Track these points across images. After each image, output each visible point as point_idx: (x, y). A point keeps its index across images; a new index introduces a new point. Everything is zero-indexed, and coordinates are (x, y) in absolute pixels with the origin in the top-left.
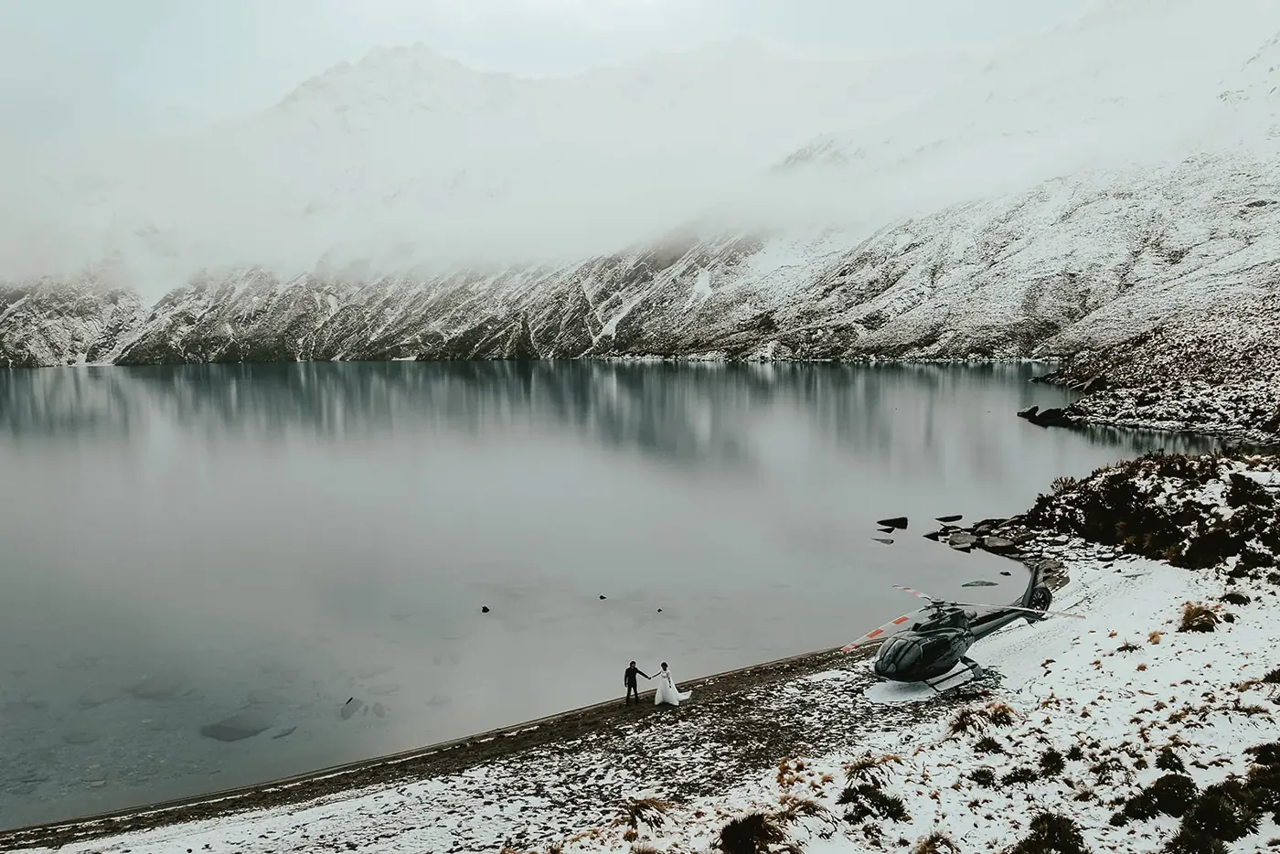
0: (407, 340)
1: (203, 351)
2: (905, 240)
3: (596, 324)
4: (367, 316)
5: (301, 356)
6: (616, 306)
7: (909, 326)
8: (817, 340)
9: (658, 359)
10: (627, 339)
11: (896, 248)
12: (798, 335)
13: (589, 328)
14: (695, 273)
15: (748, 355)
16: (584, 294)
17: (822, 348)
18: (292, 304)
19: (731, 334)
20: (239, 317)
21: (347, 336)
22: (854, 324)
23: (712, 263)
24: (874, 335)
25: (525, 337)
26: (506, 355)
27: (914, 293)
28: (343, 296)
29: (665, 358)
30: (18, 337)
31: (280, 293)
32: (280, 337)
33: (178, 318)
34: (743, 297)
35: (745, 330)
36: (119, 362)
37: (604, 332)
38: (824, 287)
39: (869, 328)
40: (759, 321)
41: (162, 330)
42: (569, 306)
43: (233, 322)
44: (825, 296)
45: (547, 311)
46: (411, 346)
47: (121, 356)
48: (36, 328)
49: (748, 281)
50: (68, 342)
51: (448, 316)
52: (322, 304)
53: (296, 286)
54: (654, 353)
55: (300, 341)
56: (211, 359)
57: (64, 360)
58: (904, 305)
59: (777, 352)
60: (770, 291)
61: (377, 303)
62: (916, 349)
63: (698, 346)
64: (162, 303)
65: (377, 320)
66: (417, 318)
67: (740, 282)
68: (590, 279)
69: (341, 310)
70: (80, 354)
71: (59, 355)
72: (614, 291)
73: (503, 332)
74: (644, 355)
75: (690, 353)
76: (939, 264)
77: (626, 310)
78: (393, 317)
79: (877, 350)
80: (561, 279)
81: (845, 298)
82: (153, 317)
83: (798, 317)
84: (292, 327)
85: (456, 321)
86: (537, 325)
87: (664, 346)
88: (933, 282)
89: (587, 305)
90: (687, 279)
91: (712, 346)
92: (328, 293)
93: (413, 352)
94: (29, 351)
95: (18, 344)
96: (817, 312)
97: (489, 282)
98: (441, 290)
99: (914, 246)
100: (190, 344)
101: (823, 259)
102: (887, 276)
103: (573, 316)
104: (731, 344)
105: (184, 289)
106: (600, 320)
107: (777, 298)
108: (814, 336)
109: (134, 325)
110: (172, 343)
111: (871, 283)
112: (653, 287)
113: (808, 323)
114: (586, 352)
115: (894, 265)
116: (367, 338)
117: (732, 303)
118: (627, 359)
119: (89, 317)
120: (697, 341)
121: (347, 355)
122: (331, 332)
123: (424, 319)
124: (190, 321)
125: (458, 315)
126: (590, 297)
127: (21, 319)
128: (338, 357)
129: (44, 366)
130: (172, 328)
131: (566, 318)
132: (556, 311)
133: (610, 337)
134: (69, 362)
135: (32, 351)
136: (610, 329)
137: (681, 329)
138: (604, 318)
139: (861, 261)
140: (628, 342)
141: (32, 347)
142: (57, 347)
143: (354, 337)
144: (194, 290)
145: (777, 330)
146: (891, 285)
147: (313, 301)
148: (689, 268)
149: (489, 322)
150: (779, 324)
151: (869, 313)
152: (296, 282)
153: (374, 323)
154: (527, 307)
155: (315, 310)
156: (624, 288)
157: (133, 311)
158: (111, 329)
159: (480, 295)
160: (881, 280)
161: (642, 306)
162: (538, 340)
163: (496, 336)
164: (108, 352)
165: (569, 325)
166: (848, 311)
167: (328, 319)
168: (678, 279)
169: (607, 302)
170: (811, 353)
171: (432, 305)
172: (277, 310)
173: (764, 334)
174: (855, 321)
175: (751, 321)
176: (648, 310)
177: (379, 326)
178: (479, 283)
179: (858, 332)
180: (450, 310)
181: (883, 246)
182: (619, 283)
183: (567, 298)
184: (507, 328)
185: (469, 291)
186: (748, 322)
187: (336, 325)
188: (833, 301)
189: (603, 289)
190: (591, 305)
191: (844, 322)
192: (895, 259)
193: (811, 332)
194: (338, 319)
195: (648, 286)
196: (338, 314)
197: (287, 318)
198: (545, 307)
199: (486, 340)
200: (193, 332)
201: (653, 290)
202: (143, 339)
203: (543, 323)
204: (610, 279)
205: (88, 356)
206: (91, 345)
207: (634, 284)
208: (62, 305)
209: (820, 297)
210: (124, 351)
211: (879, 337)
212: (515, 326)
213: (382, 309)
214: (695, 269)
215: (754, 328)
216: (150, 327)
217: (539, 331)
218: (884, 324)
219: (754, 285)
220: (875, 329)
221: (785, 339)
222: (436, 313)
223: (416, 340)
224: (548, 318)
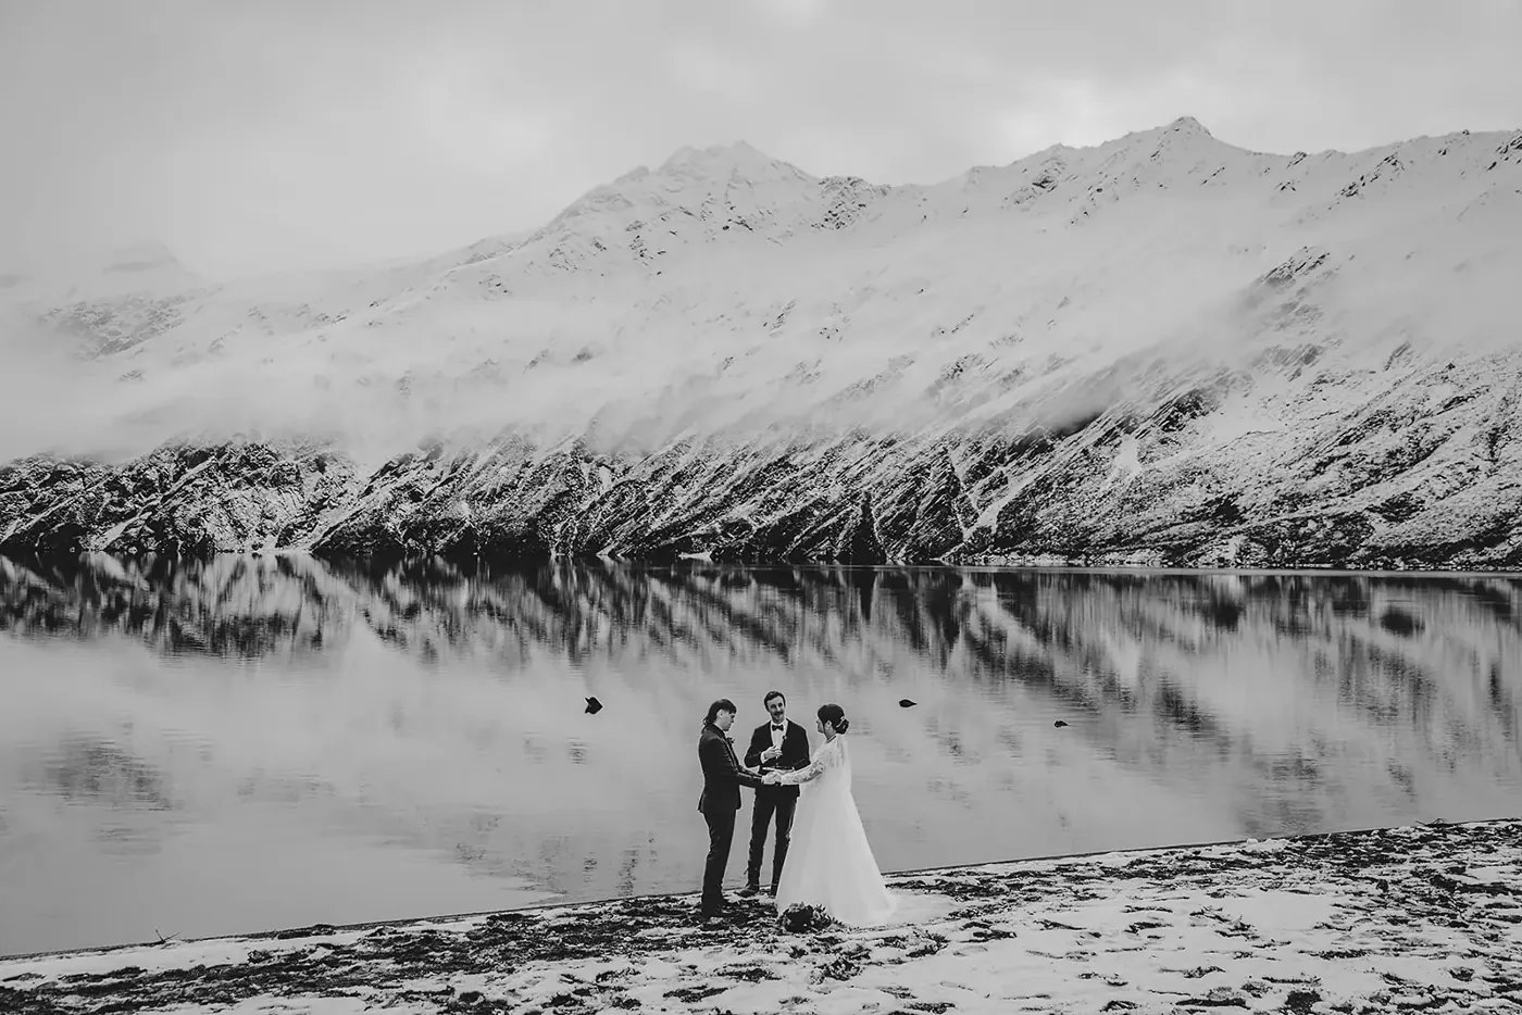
0: (703, 529)
1: (428, 537)
2: (1447, 392)
3: (968, 511)
4: (650, 496)
5: (557, 549)
6: (998, 487)
7: (1457, 515)
8: (1307, 536)
10: (1014, 533)
11: (1428, 406)
12: (1277, 527)
13: (959, 516)
14: (1117, 441)
15: (1198, 556)
16: (953, 469)
17: (1315, 548)
18: (550, 479)
19: (1172, 525)
20: (478, 494)
21: (622, 523)
22: (1367, 513)
23: (1142, 427)
24: (1399, 528)
25: (865, 526)
26: (838, 551)
27: (1462, 469)
28: (619, 468)
29: (1070, 558)
30: (193, 511)
31: (536, 463)
32: (532, 522)
33: (399, 492)
34: (1189, 476)
35: (1193, 521)
36: (318, 552)
37: (981, 522)
38: (1317, 460)
39: (1390, 519)
40: (1214, 508)
41: (378, 507)
42: (930, 485)
43: (471, 500)
44: (1319, 472)
45: (898, 492)
46: (704, 538)
47: (321, 540)
48: (217, 500)
49: (1197, 453)
50: (256, 521)
51: (760, 497)
52: (590, 478)
53: (557, 454)
54: (1052, 552)
55: (558, 528)
56: (438, 548)
57: (248, 543)
58: (1447, 486)
59: (1243, 552)
60: (1231, 468)
61: (664, 478)
62: (1470, 550)
63: (1119, 540)
64: (383, 472)
65: (663, 501)
66: (717, 501)
67: (1184, 455)
68: (962, 448)
69: (614, 488)
70: (270, 536)
71: (242, 536)
72: (996, 465)
73: (834, 520)
74: (1039, 554)
75: (1109, 551)
76: (1501, 425)
77: (1013, 491)
78: (686, 498)
79: (1407, 552)
80: (919, 448)
81: (1350, 476)
82: (369, 491)
83: (1276, 502)
84: (548, 508)
85: (770, 506)
86: (885, 509)
87: (1068, 541)
88: (1492, 454)
89: (956, 483)
90: (1105, 451)
91: (1143, 542)
92: (600, 465)
93: (709, 546)
94: (205, 530)
95: (192, 520)
96: (1306, 496)
97: (818, 454)
98: (752, 464)
99: (1459, 400)
100: (412, 529)
101: (1312, 423)
102: (1418, 444)
103: (936, 498)
104: (1171, 540)
105: (412, 455)
106: (974, 506)
107: (1242, 479)
108: (1302, 530)
109: (343, 500)
110: (390, 524)
111: (1391, 455)
112: (1053, 461)
113: (1294, 511)
114: (952, 551)
115: (1427, 428)
116: (647, 525)
117: (1172, 484)
118: (1013, 561)
119: (287, 488)
120: (1119, 535)
121: (619, 547)
122: (600, 517)
123: (727, 502)
124: (415, 497)
125: (772, 496)
126: (961, 472)
127: (200, 488)
128: (608, 550)
129: (222, 551)
130: (390, 506)
131: (925, 503)
132: (911, 492)
133: (989, 530)
134: (254, 547)
135: (208, 530)
136: (989, 518)
137: (1094, 520)
138: (981, 503)
139: (1374, 423)
140: (1015, 537)
141: (210, 526)
142: (241, 526)
143: (630, 524)
144: (424, 457)
145: (1242, 521)
146: (1424, 457)
147: (577, 474)
148: (1107, 434)
149: (815, 505)
150: (1245, 512)
151: (1390, 497)
152: (559, 450)
153: (659, 505)
154: (870, 486)
155: (581, 486)
156: (1010, 461)
157: (344, 482)
158: (313, 505)
159: (806, 469)
160: (1408, 450)
161: (1037, 486)
162: (885, 531)
163: (825, 525)
164: (305, 535)
165: (930, 511)
166: (1356, 494)
167: (597, 498)
168: (1090, 450)
169: (986, 481)
170: (1299, 554)
171: (739, 482)
172: (531, 485)
173: (1222, 525)
174: (1367, 509)
175: (1202, 508)
176: (1045, 492)
177: (664, 510)
178: (805, 453)
179: (1373, 524)
180: (764, 490)
181: (1407, 403)
182: (1004, 454)
183: (929, 474)
184: (841, 513)
185: (790, 465)
186: (1196, 509)
187: (607, 506)
188: (1331, 480)
189: (981, 462)
190: (962, 484)
191: (1349, 510)
192: (1429, 420)
193: (1298, 523)
194: (611, 499)
195: (1046, 459)
196: (611, 492)
197: (542, 496)
198: (897, 486)
199: (812, 529)
200: (418, 511)
201: (1053, 465)
202: (352, 520)
203: (893, 507)
204: (990, 448)
205: (279, 539)
206: (284, 525)
207: (1026, 455)
208: (255, 472)
209: (1311, 473)
210: (325, 535)
211: (1409, 530)
212: (852, 511)
213: (671, 486)
214: (1116, 436)
215: (1208, 518)
216: (363, 503)
217: (886, 519)
218: (1414, 514)
219: (1207, 458)
220: (1402, 521)
221: (1257, 534)
222: (744, 492)
223: (714, 529)
224: (899, 502)
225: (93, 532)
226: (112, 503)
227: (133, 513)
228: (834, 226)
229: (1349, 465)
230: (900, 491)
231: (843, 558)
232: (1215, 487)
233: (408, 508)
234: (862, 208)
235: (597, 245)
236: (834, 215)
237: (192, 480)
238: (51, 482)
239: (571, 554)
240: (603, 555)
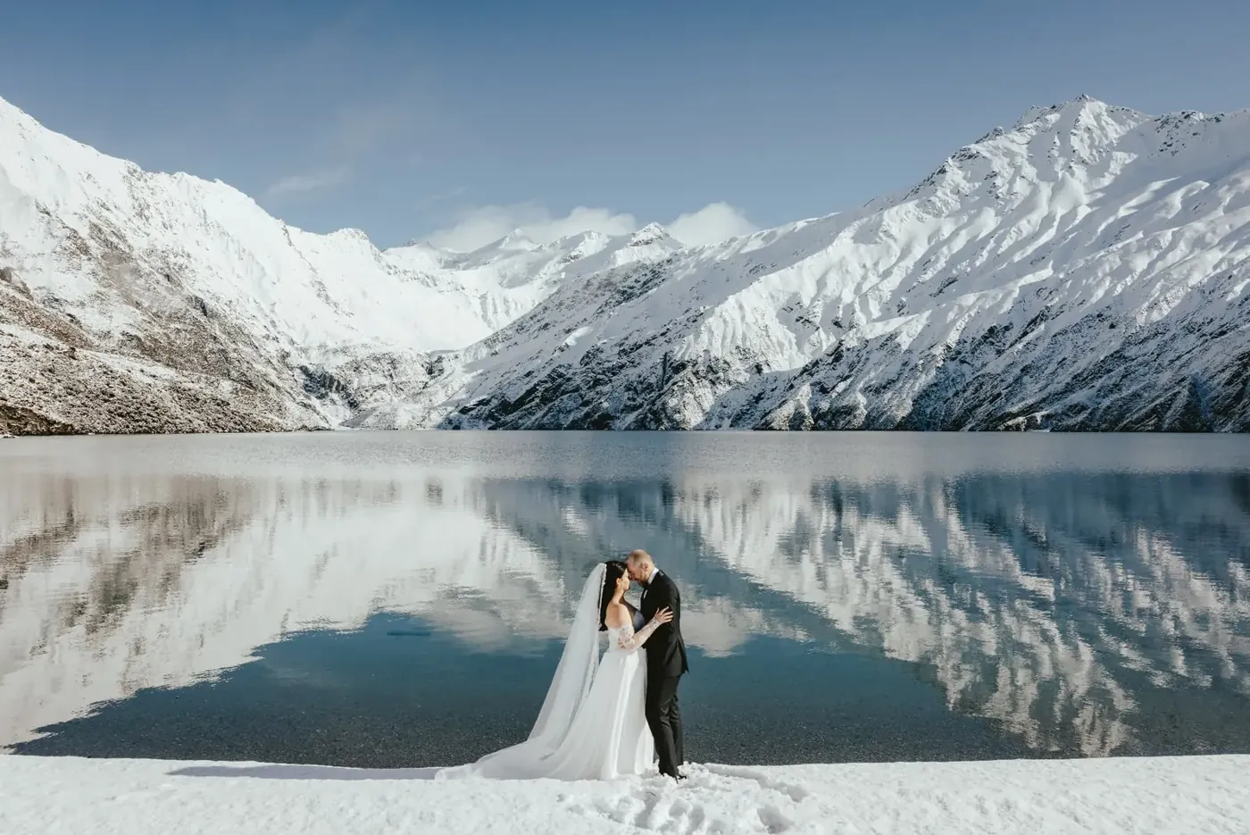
0: (1046, 410)
4: (1004, 385)
20: (869, 387)
21: (980, 406)
25: (1193, 407)
26: (1167, 427)
28: (978, 364)
33: (813, 387)
41: (798, 398)
43: (864, 391)
46: (1048, 417)
47: (759, 423)
48: (693, 396)
50: (717, 409)
51: (1097, 384)
52: (955, 372)
53: (930, 354)
55: (929, 411)
56: (840, 427)
57: (712, 425)
61: (1015, 371)
64: (802, 373)
65: (1013, 389)
66: (1060, 387)
69: (974, 379)
70: (726, 420)
71: (708, 420)
73: (1162, 400)
78: (1032, 386)
82: (792, 386)
84: (922, 396)
85: (1107, 390)
86: (1210, 392)
92: (963, 361)
93: (1052, 424)
94: (684, 416)
95: (677, 409)
97: (1152, 345)
98: (1091, 357)
100: (822, 414)
105: (821, 360)
109: (774, 393)
110: (806, 410)
116: (1000, 408)
119: (737, 386)
121: (977, 426)
122: (962, 402)
123: (1069, 389)
124: (824, 390)
125: (1111, 383)
127: (682, 387)
128: (968, 428)
132: (1238, 375)
134: (716, 428)
135: (686, 416)
141: (687, 413)
142: (707, 413)
143: (986, 407)
147: (945, 369)
149: (1145, 388)
152: (930, 350)
153: (1010, 391)
154: (1197, 371)
155: (947, 378)
157: (775, 380)
158: (754, 398)
159: (1139, 359)
162: (1211, 409)
163: (1153, 405)
164: (749, 419)
167: (960, 388)
171: (1079, 371)
172: (908, 379)
177: (1015, 396)
178: (1138, 347)
180: (1101, 377)
184: (1168, 395)
185: (1124, 357)
187: (968, 394)
194: (971, 388)
196: (971, 382)
198: (1223, 370)
199: (1143, 409)
200: (825, 401)
202: (780, 407)
203: (1219, 389)
205: (732, 421)
206: (736, 412)
210: (762, 418)
212: (1179, 392)
213: (1021, 377)
216: (788, 395)
217: (1213, 398)
222: (1083, 380)
223: (1056, 410)
224: (1226, 384)
225: (618, 418)
226: (629, 399)
227: (641, 406)
228: (1168, 154)
230: (1227, 374)
234: (1196, 136)
235: (960, 193)
236: (1169, 146)
237: (676, 383)
238: (594, 386)
240: (965, 432)
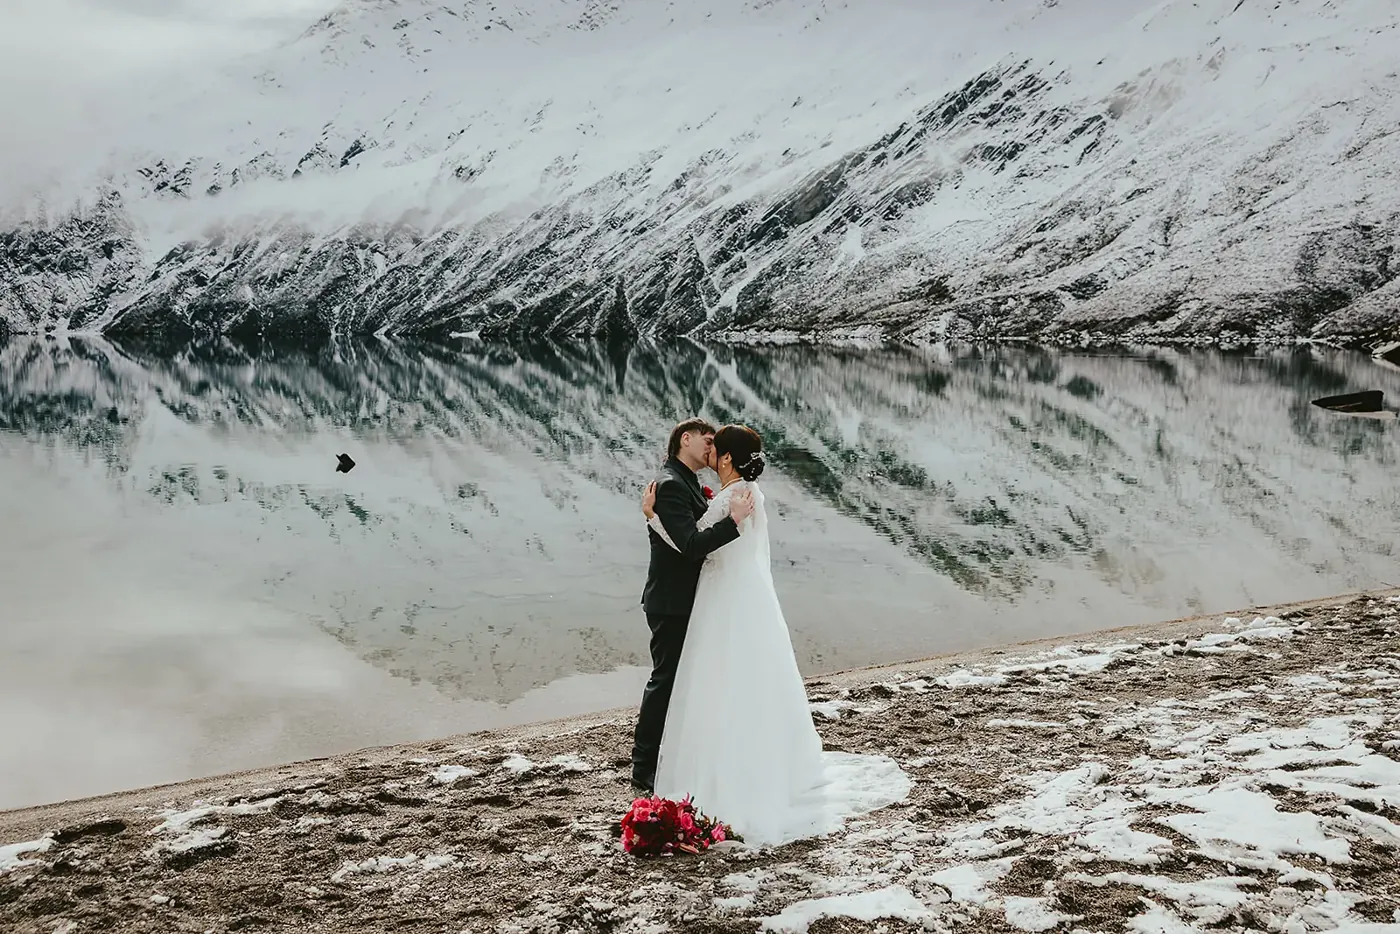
0: (471, 310)
1: (214, 319)
2: (1128, 185)
3: (711, 292)
4: (422, 280)
5: (336, 329)
6: (738, 270)
7: (1135, 294)
8: (1007, 313)
9: (792, 337)
10: (752, 312)
11: (1114, 197)
12: (981, 305)
13: (703, 297)
14: (843, 229)
15: (913, 331)
16: (698, 254)
17: (1014, 323)
18: (328, 264)
19: (890, 304)
20: (259, 279)
21: (396, 304)
22: (1059, 292)
23: (865, 216)
24: (1085, 305)
25: (619, 308)
26: (595, 330)
27: (1140, 253)
28: (393, 254)
29: (801, 334)
31: (314, 249)
32: (312, 304)
33: (185, 277)
34: (905, 260)
35: (910, 299)
36: (110, 333)
37: (723, 302)
38: (1017, 245)
39: (1079, 297)
40: (927, 288)
41: (165, 291)
42: (678, 269)
43: (254, 284)
44: (1017, 256)
45: (649, 276)
46: (474, 318)
47: (112, 323)
48: (9, 285)
49: (912, 239)
50: (48, 304)
51: (523, 281)
52: (366, 263)
53: (334, 241)
54: (785, 328)
55: (336, 310)
56: (224, 329)
57: (41, 326)
58: (1127, 268)
59: (952, 327)
60: (943, 253)
61: (435, 263)
62: (1146, 323)
63: (844, 318)
64: (168, 258)
65: (434, 285)
66: (484, 284)
67: (902, 241)
68: (707, 235)
69: (389, 272)
70: (62, 319)
71: (35, 319)
72: (736, 250)
73: (591, 301)
74: (773, 330)
75: (836, 327)
76: (1174, 215)
77: (751, 275)
78: (455, 282)
79: (1091, 326)
80: (667, 236)
81: (1046, 259)
82: (156, 276)
83: (981, 283)
84: (327, 291)
85: (533, 289)
86: (637, 291)
87: (800, 319)
88: (1166, 239)
89: (701, 267)
90: (832, 237)
91: (865, 319)
92: (374, 251)
93: (477, 326)
96: (1007, 277)
97: (577, 240)
98: (516, 250)
99: (1140, 192)
100: (199, 311)
101: (1014, 213)
102: (1103, 231)
103: (682, 281)
104: (890, 316)
105: (196, 242)
106: (717, 288)
107: (951, 262)
108: (1003, 308)
109: (131, 285)
110: (177, 307)
111: (1081, 240)
112: (787, 246)
113: (995, 290)
114: (697, 328)
115: (1112, 216)
116: (420, 307)
117: (891, 267)
118: (751, 337)
119: (76, 273)
120: (844, 313)
121: (394, 327)
122: (376, 299)
123: (493, 285)
124: (200, 282)
125: (536, 280)
126: (705, 258)
128: (384, 330)
129: (15, 333)
130: (177, 290)
131: (673, 285)
132: (660, 276)
133: (729, 310)
134: (48, 329)
136: (730, 299)
137: (822, 300)
138: (722, 286)
139: (1066, 212)
140: (753, 315)
142: (33, 309)
143: (404, 307)
144: (208, 243)
145: (952, 300)
146: (1108, 243)
147: (354, 260)
148: (835, 222)
149: (574, 287)
150: (954, 292)
151: (1079, 277)
152: (335, 236)
153: (430, 288)
154: (623, 270)
155: (357, 271)
156: (749, 247)
157: (131, 267)
158: (102, 289)
159: (564, 255)
160: (1095, 236)
161: (773, 270)
162: (637, 311)
163: (583, 306)
164: (96, 318)
165: (677, 292)
166: (1049, 275)
167: (373, 282)
168: (820, 237)
169: (727, 265)
170: (1000, 328)
171: (504, 267)
172: (310, 270)
173: (934, 304)
174: (1059, 288)
175: (917, 288)
176: (780, 275)
177: (435, 293)
178: (564, 241)
179: (1063, 301)
180: (527, 274)
181: (1095, 194)
182: (743, 240)
183: (676, 259)
184: (598, 295)
185: (550, 251)
186: (912, 289)
187: (382, 290)
188: (1028, 262)
189: (722, 248)
190: (706, 268)
191: (1043, 290)
192: (1114, 210)
193: (999, 301)
194: (386, 282)
195: (781, 244)
196: (386, 277)
197: (321, 280)
198: (647, 270)
199: (571, 310)
200: (203, 295)
201: (787, 251)
202: (141, 303)
203: (644, 289)
204: (731, 235)
205: (71, 322)
206: (75, 308)
207: (762, 242)
208: (44, 258)
209: (1011, 257)
210: (115, 317)
211: (1093, 308)
212: (607, 293)
213: (442, 271)
214: (842, 224)
215: (922, 297)
216: (151, 287)
217: (638, 300)
218: (1098, 293)
219: (921, 244)
220: (1088, 299)
221: (965, 310)
222: (508, 277)
223: (481, 311)
224: (650, 284)
228: (588, 27)
229: (1044, 250)
230: (651, 274)
231: (600, 336)
232: (928, 270)
233: (194, 291)
234: (614, 11)
235: (366, 42)
236: (589, 17)
239: (350, 334)
240: (380, 334)
